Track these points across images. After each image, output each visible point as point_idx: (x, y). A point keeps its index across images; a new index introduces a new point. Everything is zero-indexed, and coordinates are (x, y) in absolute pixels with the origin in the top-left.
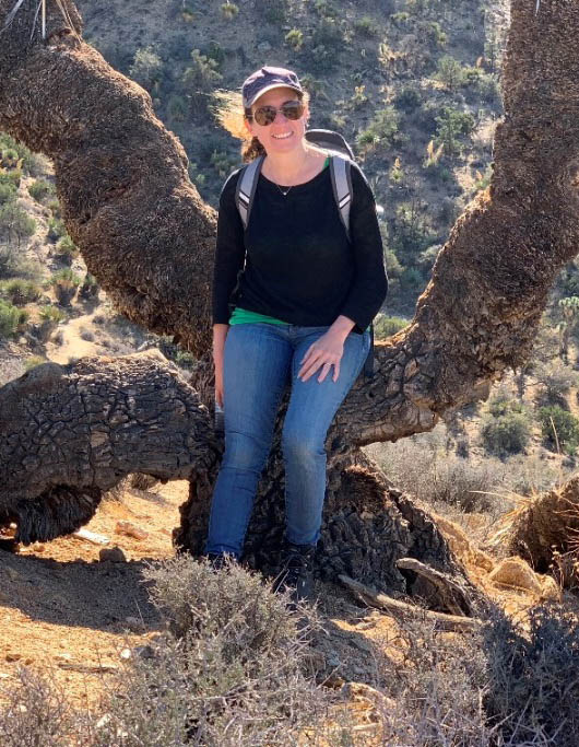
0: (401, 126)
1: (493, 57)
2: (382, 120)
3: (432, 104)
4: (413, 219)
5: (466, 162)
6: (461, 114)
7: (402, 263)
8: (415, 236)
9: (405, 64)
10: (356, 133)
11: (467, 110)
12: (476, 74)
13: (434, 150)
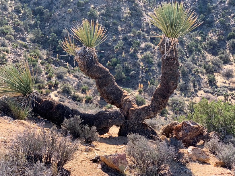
0: (124, 45)
1: (144, 29)
2: (119, 43)
3: (131, 39)
4: (128, 65)
5: (139, 52)
6: (138, 41)
7: (126, 75)
8: (128, 69)
9: (124, 31)
10: (114, 46)
11: (139, 41)
12: (140, 32)
13: (132, 50)
